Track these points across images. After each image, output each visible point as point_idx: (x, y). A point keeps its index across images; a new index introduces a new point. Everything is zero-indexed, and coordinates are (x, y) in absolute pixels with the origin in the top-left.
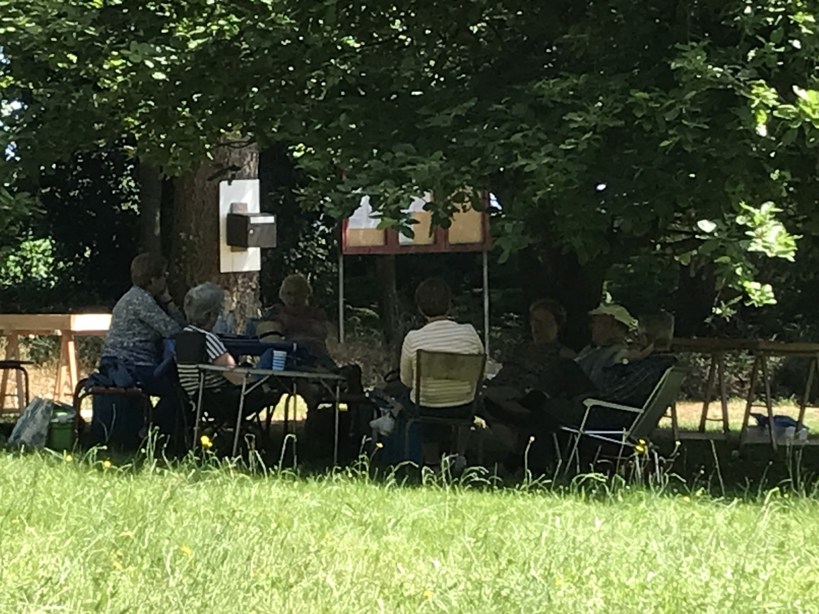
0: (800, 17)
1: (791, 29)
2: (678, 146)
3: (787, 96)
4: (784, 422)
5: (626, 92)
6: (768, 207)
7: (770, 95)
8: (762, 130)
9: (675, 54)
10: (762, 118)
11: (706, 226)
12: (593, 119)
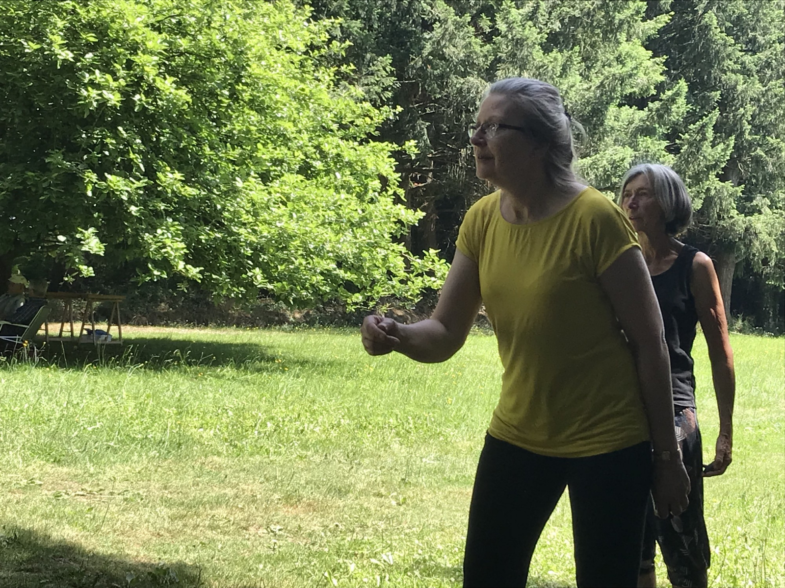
0: (108, 141)
1: (104, 146)
2: (49, 200)
3: (102, 178)
4: (100, 332)
5: (23, 172)
6: (92, 230)
7: (94, 177)
8: (90, 194)
9: (48, 155)
10: (90, 187)
11: (62, 238)
12: (7, 185)
